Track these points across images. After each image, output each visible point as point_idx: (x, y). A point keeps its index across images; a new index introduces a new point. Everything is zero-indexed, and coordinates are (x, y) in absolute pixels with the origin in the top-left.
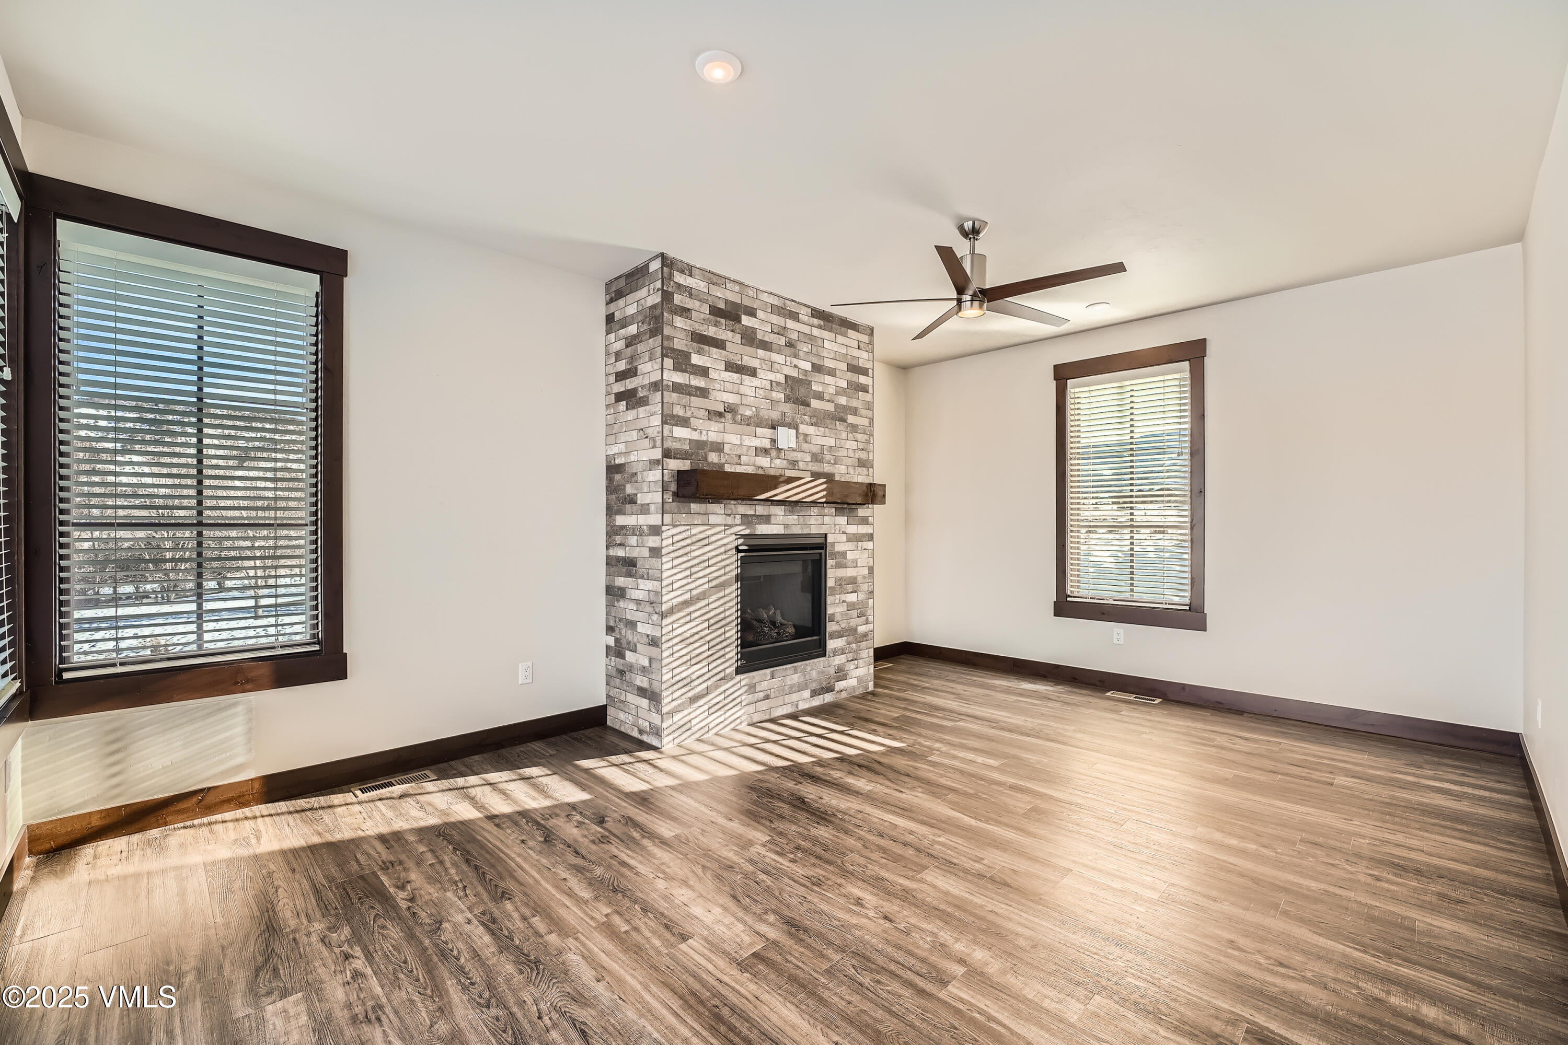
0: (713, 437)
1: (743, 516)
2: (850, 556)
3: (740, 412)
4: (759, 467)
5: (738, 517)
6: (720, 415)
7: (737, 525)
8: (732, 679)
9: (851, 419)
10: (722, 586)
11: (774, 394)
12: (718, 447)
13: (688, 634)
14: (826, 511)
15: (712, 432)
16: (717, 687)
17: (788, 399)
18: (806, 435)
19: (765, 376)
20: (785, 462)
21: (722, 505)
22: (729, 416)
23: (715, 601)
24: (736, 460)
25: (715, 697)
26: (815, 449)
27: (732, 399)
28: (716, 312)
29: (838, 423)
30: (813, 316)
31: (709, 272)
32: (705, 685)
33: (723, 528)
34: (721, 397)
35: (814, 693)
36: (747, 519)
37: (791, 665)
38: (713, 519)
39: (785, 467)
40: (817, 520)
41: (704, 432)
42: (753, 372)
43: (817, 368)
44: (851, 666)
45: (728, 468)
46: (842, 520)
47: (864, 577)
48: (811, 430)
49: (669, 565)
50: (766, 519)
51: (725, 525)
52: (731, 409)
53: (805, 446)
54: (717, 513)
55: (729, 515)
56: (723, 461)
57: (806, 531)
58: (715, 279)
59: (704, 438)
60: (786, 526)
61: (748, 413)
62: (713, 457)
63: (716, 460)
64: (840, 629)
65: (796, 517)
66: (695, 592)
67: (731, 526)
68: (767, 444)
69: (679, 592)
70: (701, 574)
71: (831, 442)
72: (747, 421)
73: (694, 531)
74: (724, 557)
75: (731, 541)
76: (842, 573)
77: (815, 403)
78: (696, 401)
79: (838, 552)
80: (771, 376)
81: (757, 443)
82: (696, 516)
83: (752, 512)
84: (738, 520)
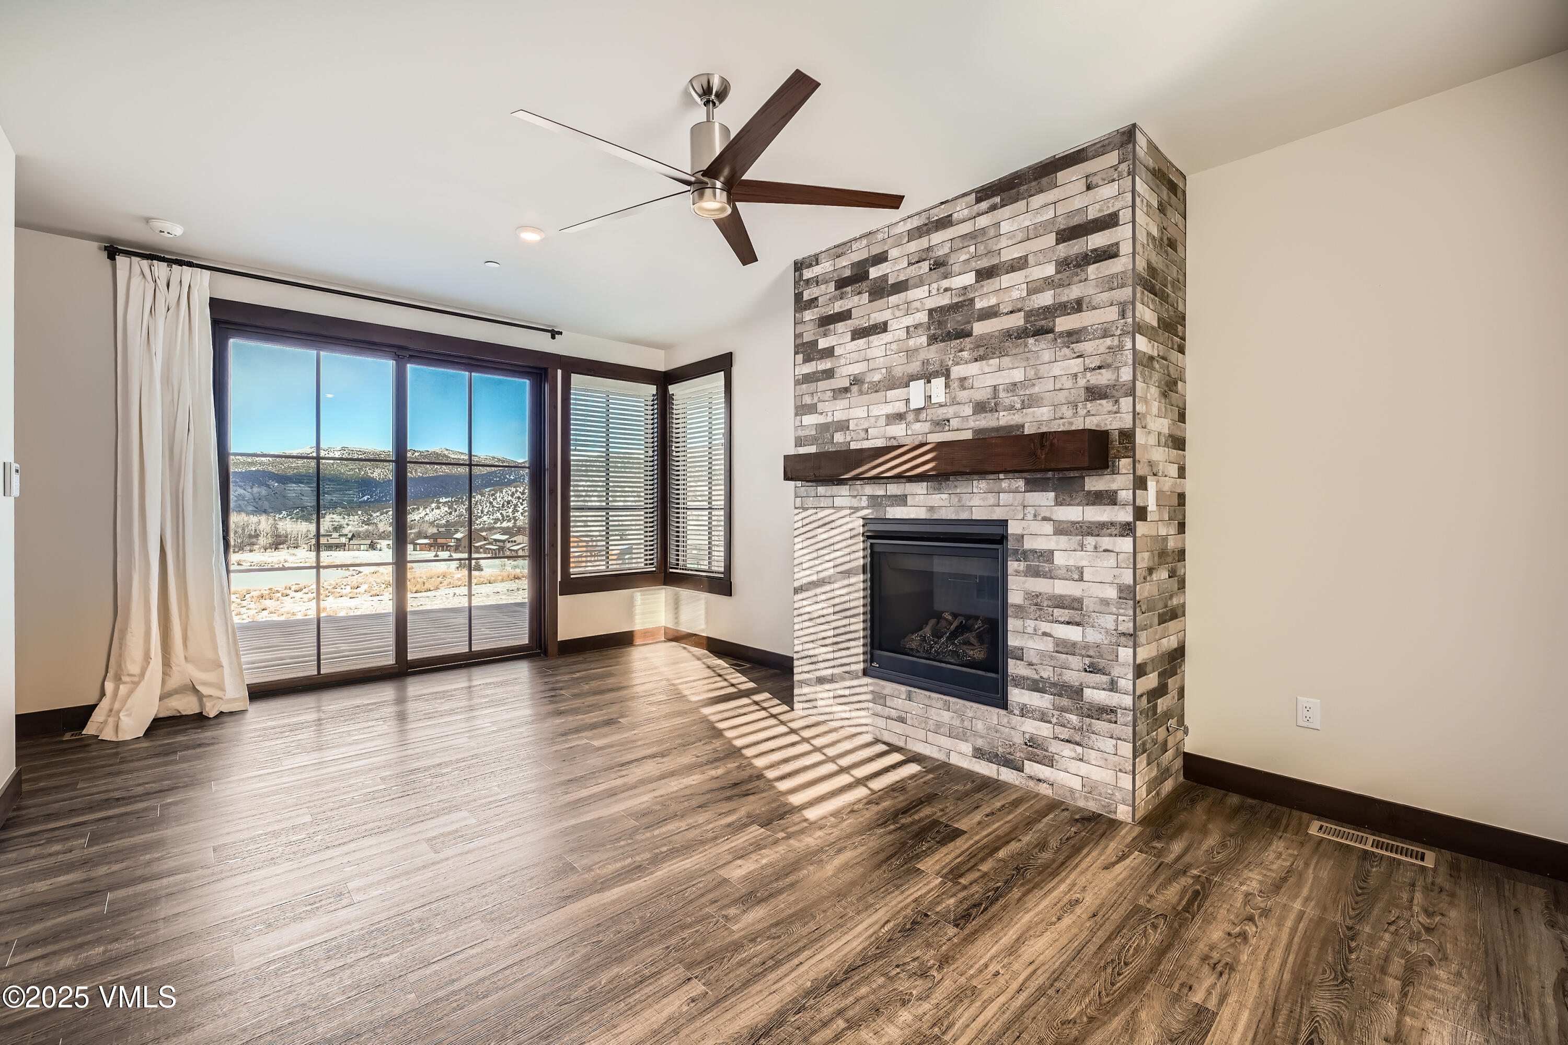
0: (839, 416)
1: (872, 498)
2: (1060, 559)
3: (868, 380)
4: (890, 438)
5: (864, 498)
6: (846, 390)
7: (863, 508)
8: (857, 678)
9: (1063, 324)
10: (848, 573)
11: (911, 342)
12: (843, 426)
13: (815, 615)
14: (1005, 484)
15: (836, 411)
16: (843, 679)
17: (933, 339)
18: (963, 380)
19: (898, 327)
20: (928, 424)
21: (848, 487)
22: (855, 389)
23: (840, 588)
24: (863, 435)
25: (839, 687)
26: (981, 395)
27: (856, 369)
28: (842, 284)
29: (1031, 341)
30: (979, 200)
31: (835, 247)
32: (830, 671)
33: (848, 512)
34: (846, 370)
35: (979, 753)
36: (875, 501)
37: (942, 696)
38: (838, 502)
39: (927, 431)
40: (984, 499)
41: (830, 414)
42: (882, 328)
43: (985, 274)
44: (1068, 751)
45: (853, 446)
46: (1045, 498)
47: (1105, 602)
48: (973, 369)
49: (800, 546)
50: (902, 500)
51: (850, 508)
52: (857, 381)
53: (963, 395)
54: (843, 495)
55: (855, 497)
56: (848, 439)
57: (964, 516)
58: (840, 250)
59: (829, 419)
60: (931, 509)
61: (877, 377)
62: (839, 437)
63: (841, 440)
64: (1037, 677)
65: (944, 496)
66: (822, 575)
67: (857, 509)
68: (900, 407)
69: (808, 572)
70: (827, 558)
71: (1018, 375)
72: (876, 388)
73: (821, 514)
74: (850, 542)
75: (857, 524)
76: (1040, 585)
77: (979, 328)
78: (823, 385)
79: (1034, 552)
80: (909, 321)
81: (890, 409)
82: (822, 499)
83: (882, 493)
84: (864, 502)
